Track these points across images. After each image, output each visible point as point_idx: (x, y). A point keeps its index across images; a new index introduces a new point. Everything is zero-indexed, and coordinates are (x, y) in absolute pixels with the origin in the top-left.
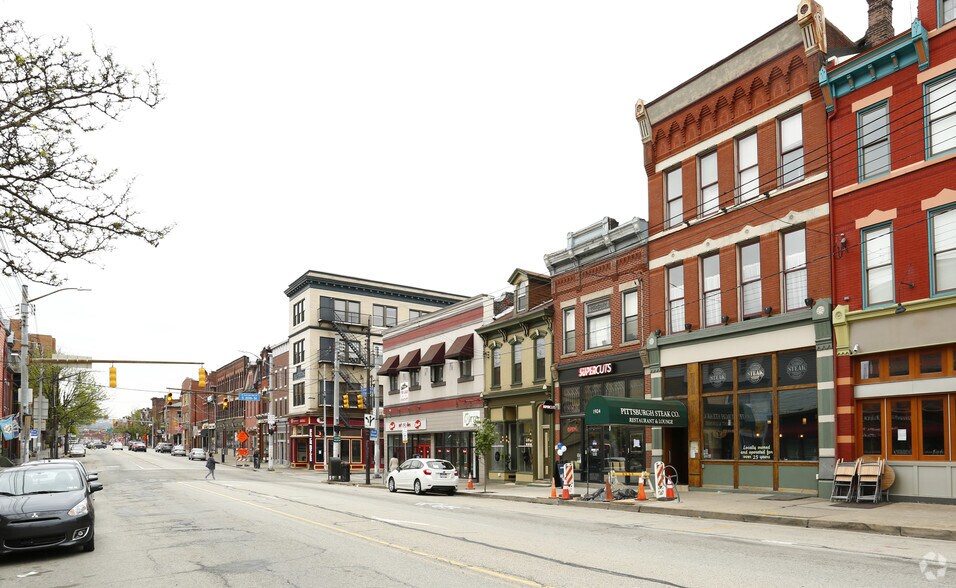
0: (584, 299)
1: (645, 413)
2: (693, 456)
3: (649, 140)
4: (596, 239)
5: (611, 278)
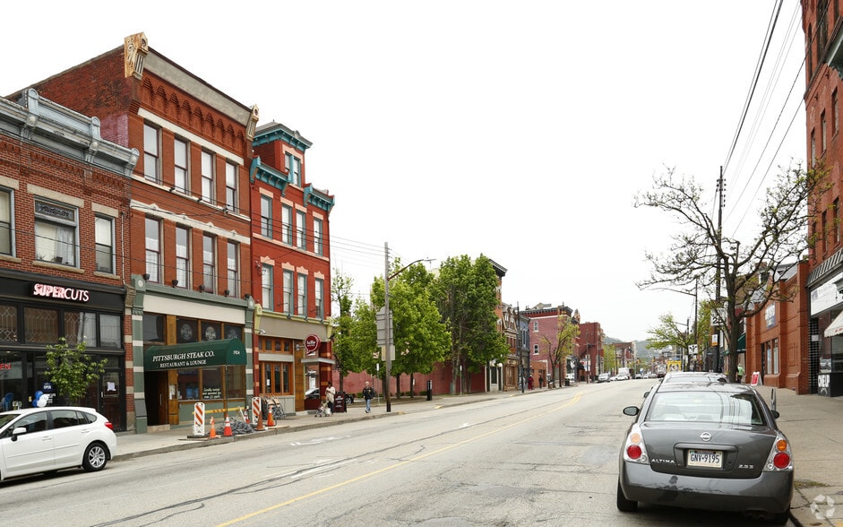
0: (33, 189)
1: (176, 357)
2: (171, 398)
3: (140, 78)
4: (81, 133)
5: (81, 187)
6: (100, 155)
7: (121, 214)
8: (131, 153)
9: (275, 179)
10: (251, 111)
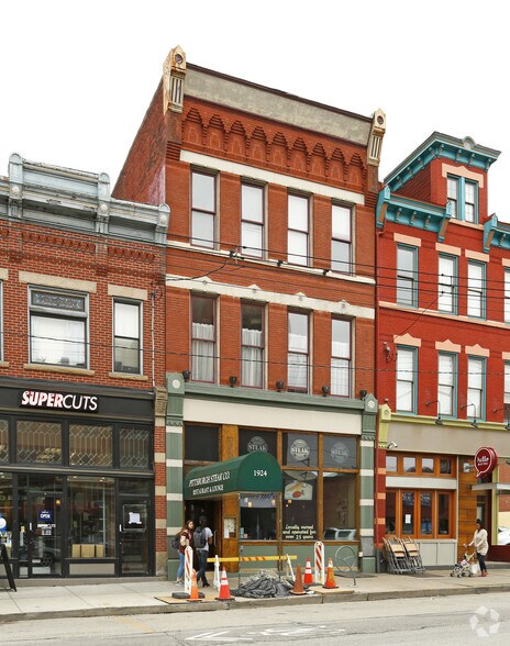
0: (27, 277)
2: (226, 536)
3: (180, 111)
4: (82, 196)
5: (93, 267)
6: (113, 221)
7: (150, 295)
8: (157, 211)
9: (423, 217)
10: (370, 121)
